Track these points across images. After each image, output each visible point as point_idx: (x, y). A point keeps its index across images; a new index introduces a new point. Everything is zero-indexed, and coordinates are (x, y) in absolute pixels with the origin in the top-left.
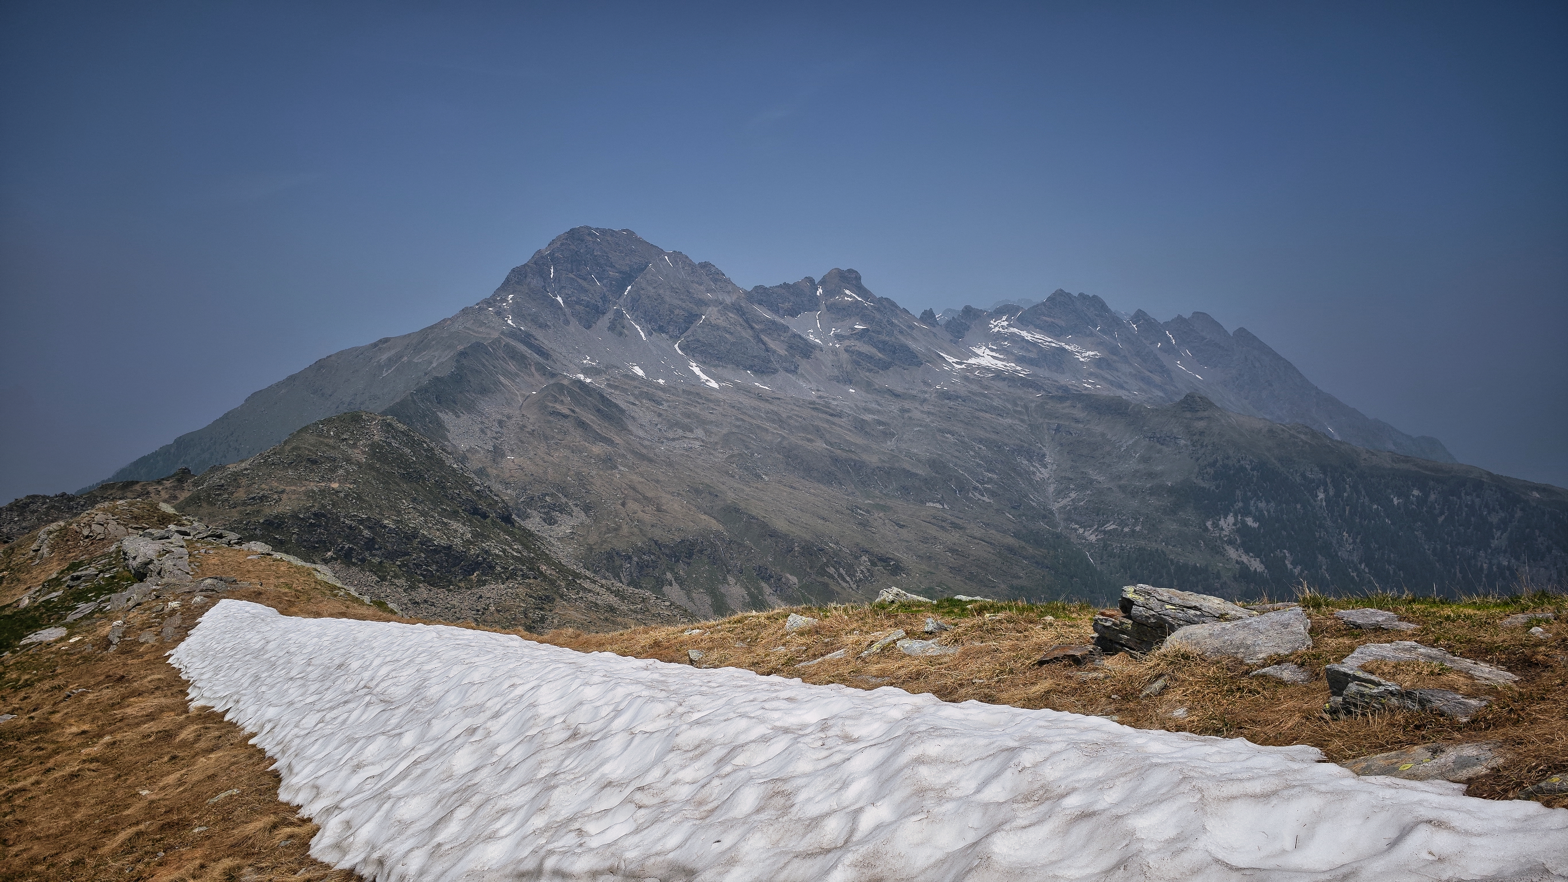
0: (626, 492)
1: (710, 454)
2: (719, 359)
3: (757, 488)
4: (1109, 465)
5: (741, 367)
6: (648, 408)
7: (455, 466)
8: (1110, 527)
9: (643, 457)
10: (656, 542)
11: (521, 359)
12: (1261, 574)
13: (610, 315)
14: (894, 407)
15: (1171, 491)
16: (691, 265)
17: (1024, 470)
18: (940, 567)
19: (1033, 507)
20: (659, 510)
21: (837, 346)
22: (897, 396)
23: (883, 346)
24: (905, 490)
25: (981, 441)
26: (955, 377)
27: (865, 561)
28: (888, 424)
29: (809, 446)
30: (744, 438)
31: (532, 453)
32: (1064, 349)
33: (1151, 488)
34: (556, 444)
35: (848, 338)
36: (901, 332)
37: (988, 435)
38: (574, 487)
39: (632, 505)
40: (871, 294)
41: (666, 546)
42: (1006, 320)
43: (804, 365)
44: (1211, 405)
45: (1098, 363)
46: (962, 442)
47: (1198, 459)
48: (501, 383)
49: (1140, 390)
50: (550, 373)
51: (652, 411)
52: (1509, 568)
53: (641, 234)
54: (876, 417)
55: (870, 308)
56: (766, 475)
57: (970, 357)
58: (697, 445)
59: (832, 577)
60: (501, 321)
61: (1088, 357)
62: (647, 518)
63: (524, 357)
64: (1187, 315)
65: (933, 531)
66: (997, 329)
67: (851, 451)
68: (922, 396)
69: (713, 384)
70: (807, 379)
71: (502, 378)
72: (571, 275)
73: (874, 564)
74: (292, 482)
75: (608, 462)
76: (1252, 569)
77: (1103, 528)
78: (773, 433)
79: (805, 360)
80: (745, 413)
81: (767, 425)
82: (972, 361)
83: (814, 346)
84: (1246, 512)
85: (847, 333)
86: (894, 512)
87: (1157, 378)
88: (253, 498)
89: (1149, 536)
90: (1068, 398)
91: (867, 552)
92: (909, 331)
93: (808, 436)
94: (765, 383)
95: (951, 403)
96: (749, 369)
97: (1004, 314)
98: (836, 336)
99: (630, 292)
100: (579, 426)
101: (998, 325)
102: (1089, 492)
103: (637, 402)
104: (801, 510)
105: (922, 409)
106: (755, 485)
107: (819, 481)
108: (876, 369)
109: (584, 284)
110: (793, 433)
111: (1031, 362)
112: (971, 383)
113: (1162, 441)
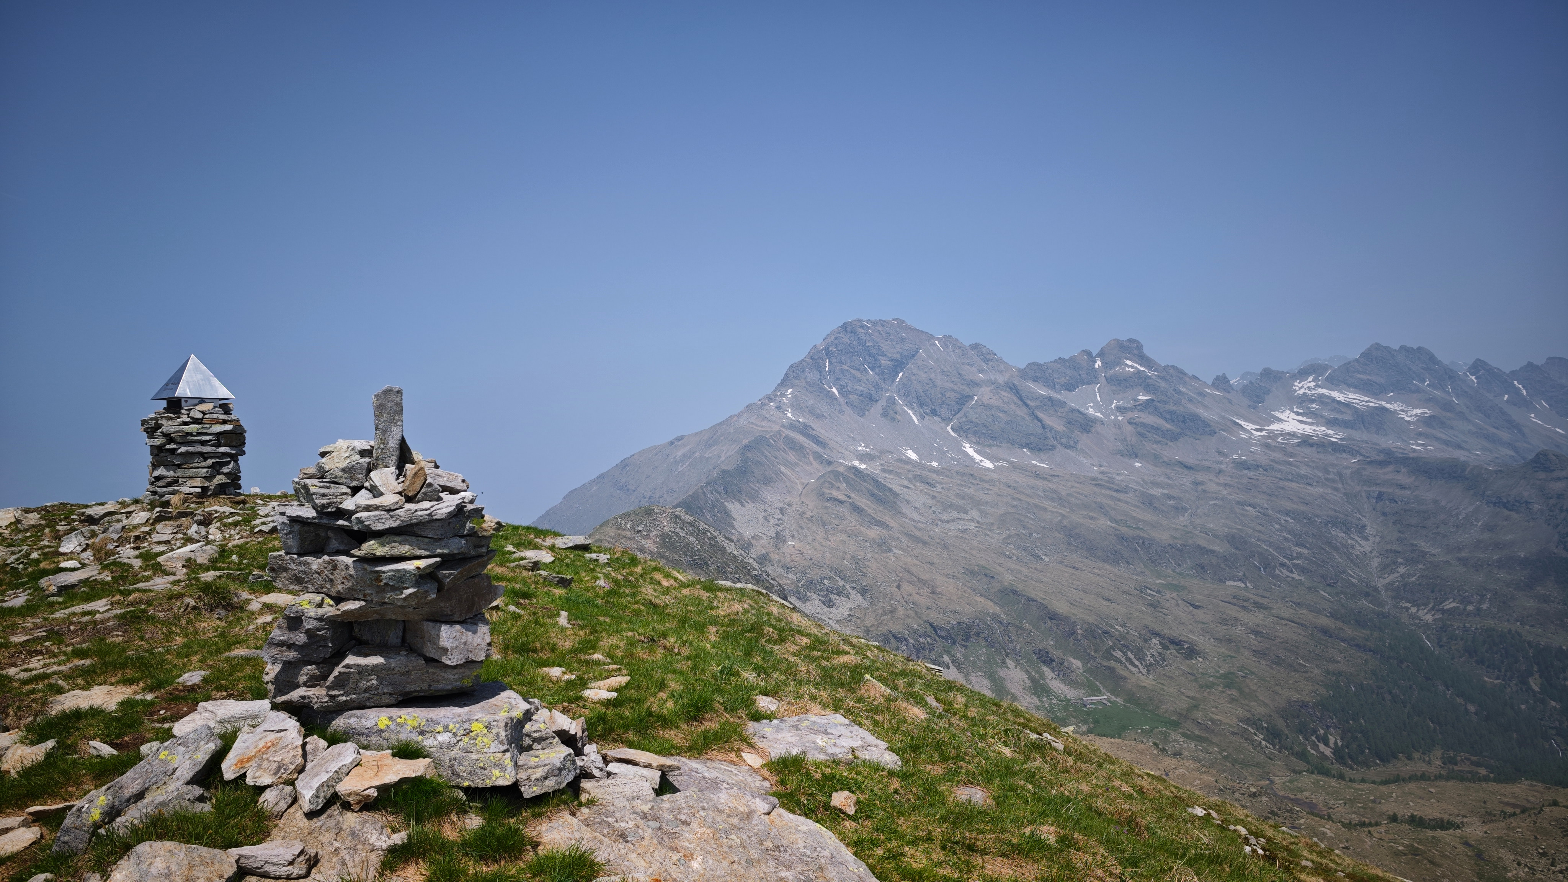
0: (901, 575)
1: (986, 535)
2: (994, 438)
3: (1036, 569)
4: (1445, 536)
5: (1017, 446)
6: (922, 491)
7: (735, 553)
8: (1450, 605)
9: (917, 540)
10: (931, 625)
11: (799, 449)
13: (882, 402)
14: (1186, 479)
15: (1525, 563)
16: (962, 347)
17: (1340, 543)
18: (1242, 650)
19: (1353, 585)
20: (934, 592)
21: (1120, 418)
22: (1190, 468)
23: (1171, 417)
24: (1201, 569)
25: (1287, 513)
26: (1255, 445)
27: (1155, 645)
28: (1180, 499)
29: (1092, 524)
30: (1022, 518)
31: (811, 538)
32: (1384, 409)
33: (1499, 560)
34: (834, 529)
35: (1131, 409)
36: (1190, 400)
37: (1295, 506)
38: (850, 570)
39: (906, 588)
40: (1155, 363)
41: (941, 629)
42: (1313, 381)
43: (1084, 440)
45: (1427, 421)
46: (1265, 515)
47: (1557, 526)
48: (782, 472)
49: (1484, 449)
50: (827, 461)
51: (926, 493)
53: (910, 322)
54: (1165, 491)
55: (1154, 377)
56: (1046, 555)
57: (1273, 422)
58: (972, 526)
59: (1120, 662)
60: (781, 415)
61: (1416, 415)
62: (922, 600)
63: (802, 447)
64: (1539, 361)
65: (1232, 611)
66: (1302, 391)
67: (1138, 528)
68: (1217, 467)
69: (988, 464)
70: (1088, 455)
71: (783, 468)
72: (845, 367)
73: (1165, 647)
75: (883, 546)
77: (1441, 607)
78: (1052, 512)
79: (1085, 434)
80: (1023, 493)
81: (1046, 504)
82: (1275, 427)
83: (1094, 421)
85: (1131, 404)
86: (1189, 592)
87: (1505, 435)
89: (1500, 614)
90: (1390, 463)
91: (1157, 634)
92: (1199, 398)
93: (1091, 514)
94: (1042, 461)
95: (1251, 474)
96: (1024, 447)
97: (1310, 374)
98: (1118, 408)
99: (901, 379)
100: (854, 510)
101: (1304, 387)
102: (1421, 566)
103: (911, 486)
104: (1084, 591)
105: (1217, 480)
106: (1034, 566)
107: (1104, 561)
108: (1165, 440)
109: (857, 374)
110: (1073, 511)
111: (1345, 425)
112: (1273, 451)
113: (1510, 506)
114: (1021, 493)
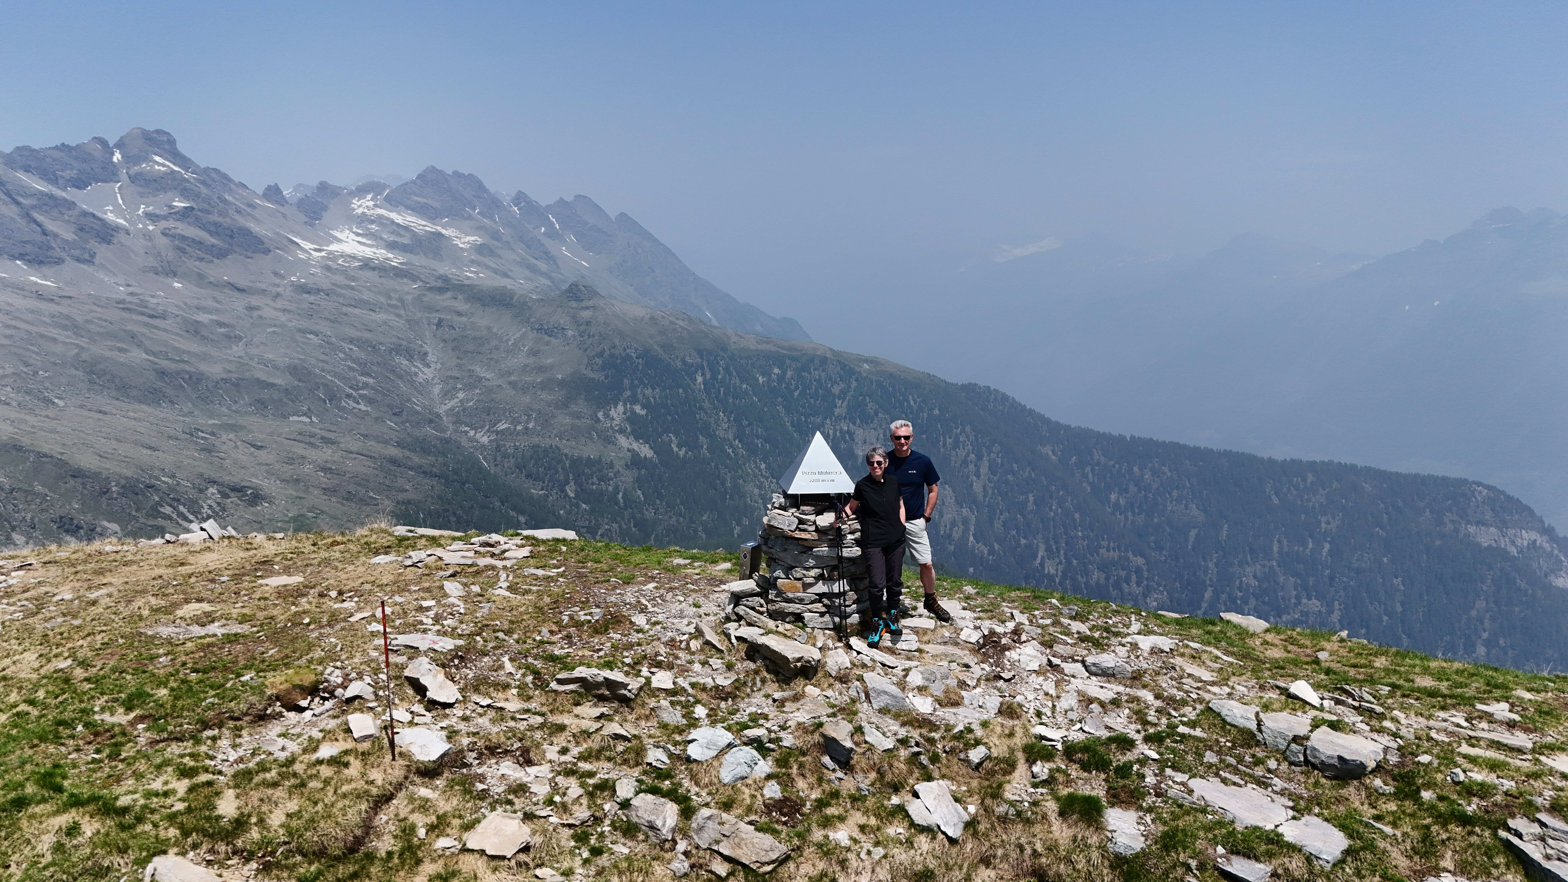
3: (47, 417)
4: (497, 361)
8: (502, 426)
12: (651, 459)
14: (239, 303)
15: (562, 384)
17: (404, 371)
18: (311, 489)
19: (418, 412)
21: (151, 228)
22: (241, 290)
23: (215, 229)
24: (261, 405)
25: (351, 341)
26: (314, 266)
27: (213, 494)
28: (232, 326)
29: (122, 358)
30: (20, 351)
32: (440, 234)
33: (542, 383)
35: (165, 218)
36: (238, 212)
37: (359, 334)
40: (192, 163)
42: (372, 200)
43: (103, 252)
44: (596, 293)
45: (480, 249)
46: (328, 343)
47: (586, 350)
49: (526, 278)
54: (214, 317)
55: (192, 180)
56: (59, 398)
57: (331, 242)
59: (170, 518)
61: (468, 243)
64: (569, 198)
65: (299, 449)
66: (360, 211)
67: (183, 361)
68: (274, 290)
70: (111, 272)
73: (225, 496)
76: (642, 455)
77: (495, 428)
78: (65, 343)
79: (105, 246)
80: (21, 319)
81: (54, 332)
82: (334, 247)
83: (117, 228)
84: (634, 400)
85: (165, 211)
86: (248, 431)
87: (542, 266)
89: (543, 432)
90: (448, 289)
91: (215, 482)
92: (249, 210)
93: (118, 345)
94: (45, 277)
95: (312, 298)
96: (18, 259)
97: (368, 192)
98: (148, 215)
101: (363, 205)
102: (477, 391)
104: (117, 440)
105: (274, 305)
106: (44, 413)
107: (140, 402)
108: (209, 257)
110: (95, 341)
111: (404, 249)
112: (334, 274)
113: (550, 333)
114: (16, 318)
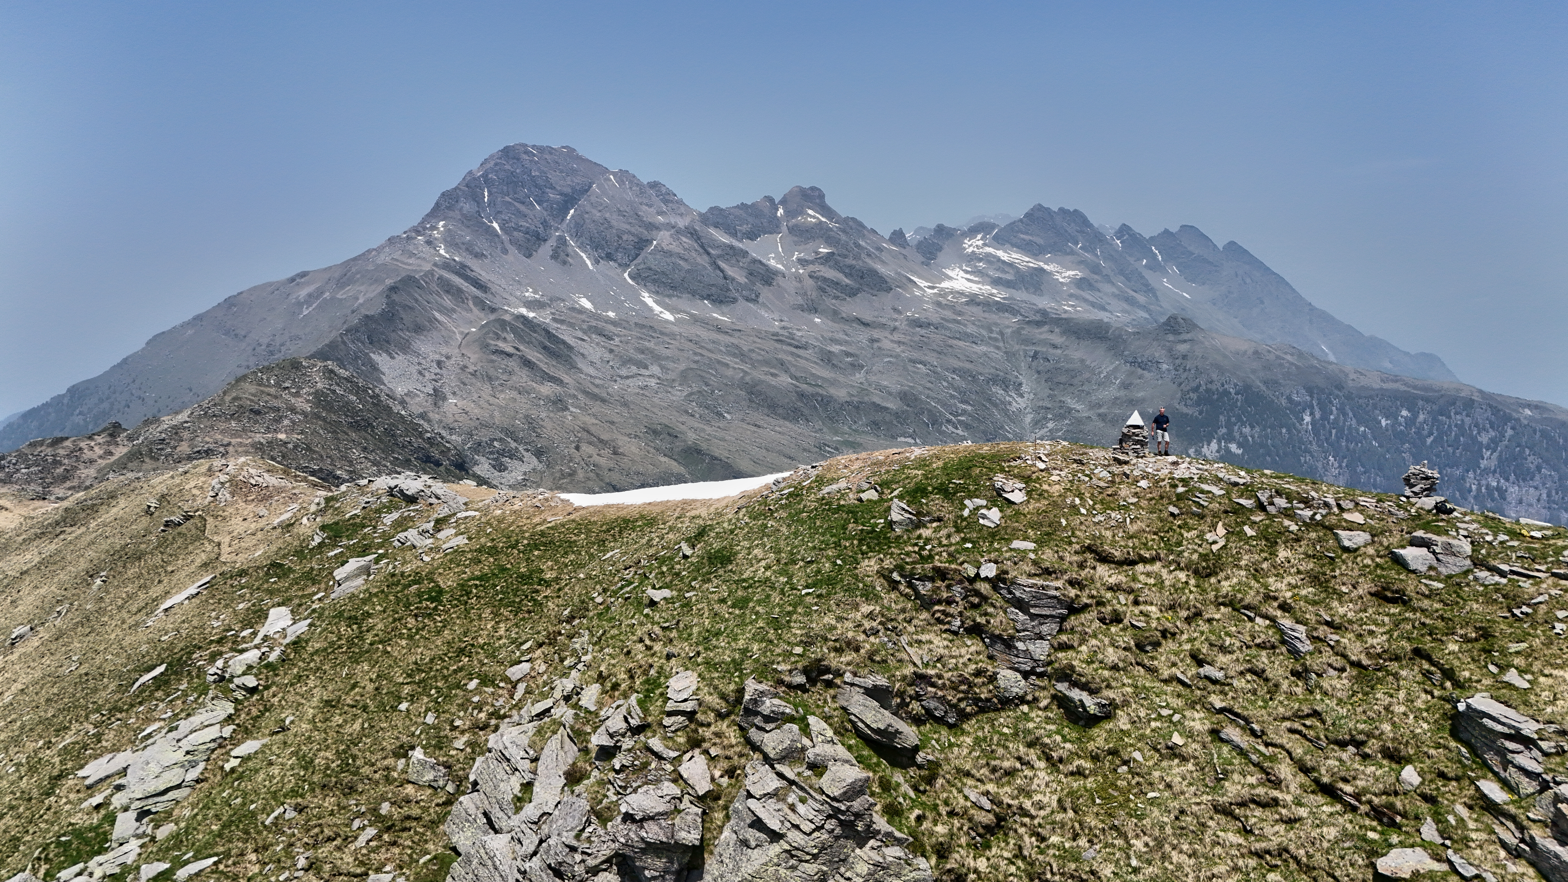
0: (580, 435)
1: (667, 392)
2: (674, 288)
3: (719, 427)
4: (1088, 393)
5: (698, 297)
6: (598, 344)
7: (402, 412)
9: (595, 397)
10: (614, 487)
11: (456, 293)
13: (552, 243)
14: (862, 336)
16: (639, 184)
17: (1000, 400)
20: (615, 453)
21: (801, 271)
22: (866, 325)
23: (850, 271)
24: (875, 426)
25: (954, 371)
26: (927, 302)
28: (857, 356)
29: (773, 381)
30: (704, 374)
31: (475, 396)
32: (1042, 270)
34: (501, 385)
35: (812, 262)
36: (869, 255)
37: (961, 364)
38: (523, 431)
39: (586, 449)
40: (836, 214)
42: (981, 239)
43: (766, 293)
44: (1195, 326)
45: (1080, 283)
46: (934, 372)
47: (1180, 384)
48: (436, 320)
49: (1124, 311)
50: (490, 307)
51: (603, 347)
52: (1498, 489)
54: (843, 348)
55: (835, 229)
56: (728, 413)
57: (943, 280)
58: (653, 382)
60: (432, 251)
61: (1069, 277)
62: (602, 461)
63: (460, 291)
64: (1174, 229)
66: (970, 250)
67: (817, 385)
68: (892, 324)
69: (668, 316)
70: (770, 309)
71: (437, 315)
72: (507, 199)
74: (236, 434)
75: (559, 404)
78: (734, 368)
79: (767, 287)
80: (704, 347)
81: (727, 359)
82: (945, 284)
83: (776, 273)
84: (1230, 438)
85: (811, 257)
86: (864, 448)
87: (1141, 298)
88: (198, 452)
90: (1045, 323)
92: (877, 253)
93: (772, 371)
94: (723, 314)
95: (923, 332)
96: (706, 299)
97: (979, 232)
98: (799, 260)
99: (573, 216)
100: (525, 365)
101: (973, 245)
102: (1067, 422)
103: (586, 338)
104: (767, 449)
105: (891, 338)
106: (717, 425)
107: (785, 419)
108: (843, 296)
109: (522, 208)
110: (755, 367)
111: (1008, 284)
112: (943, 309)
113: (1143, 366)
114: (702, 347)
